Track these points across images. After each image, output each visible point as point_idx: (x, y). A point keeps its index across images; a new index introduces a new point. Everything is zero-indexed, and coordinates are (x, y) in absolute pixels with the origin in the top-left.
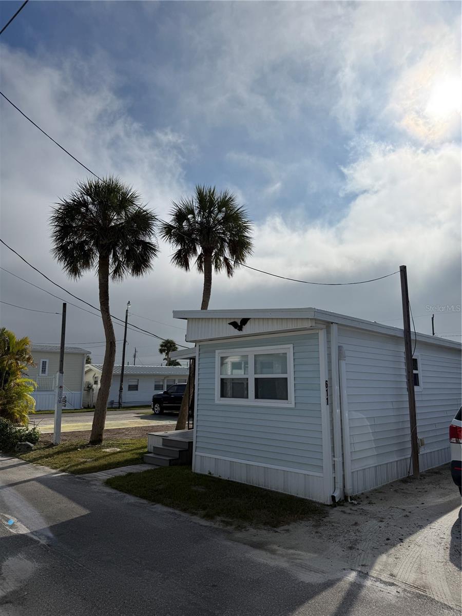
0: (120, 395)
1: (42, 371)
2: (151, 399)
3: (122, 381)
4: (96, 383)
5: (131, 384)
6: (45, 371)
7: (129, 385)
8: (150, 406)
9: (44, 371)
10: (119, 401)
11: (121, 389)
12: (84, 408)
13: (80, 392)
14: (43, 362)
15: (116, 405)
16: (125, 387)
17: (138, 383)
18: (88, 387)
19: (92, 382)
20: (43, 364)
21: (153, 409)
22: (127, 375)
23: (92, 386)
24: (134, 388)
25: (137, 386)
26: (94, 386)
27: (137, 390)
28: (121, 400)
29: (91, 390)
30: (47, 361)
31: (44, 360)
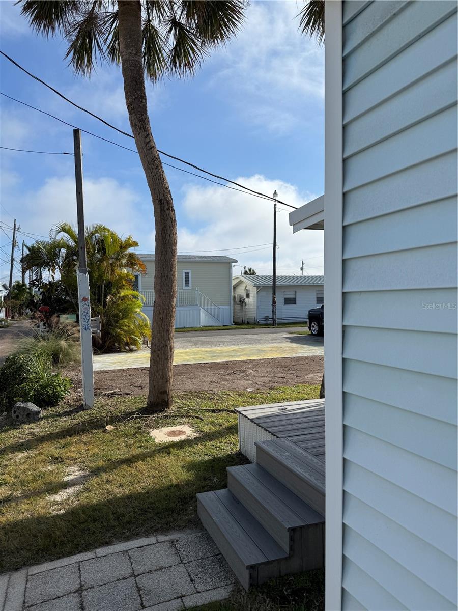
0: (273, 310)
1: (186, 283)
2: (306, 314)
3: (274, 294)
4: (248, 296)
5: (287, 296)
6: (189, 283)
7: (285, 298)
8: (305, 323)
9: (187, 284)
10: (273, 316)
11: (274, 302)
12: (235, 324)
13: (229, 307)
14: (186, 273)
15: (270, 321)
16: (280, 299)
17: (296, 296)
18: (240, 301)
19: (244, 295)
20: (186, 276)
21: (310, 329)
22: (281, 287)
23: (244, 300)
24: (290, 301)
25: (295, 299)
26: (247, 300)
27: (295, 304)
28: (274, 316)
29: (244, 304)
30: (190, 272)
31: (187, 271)
